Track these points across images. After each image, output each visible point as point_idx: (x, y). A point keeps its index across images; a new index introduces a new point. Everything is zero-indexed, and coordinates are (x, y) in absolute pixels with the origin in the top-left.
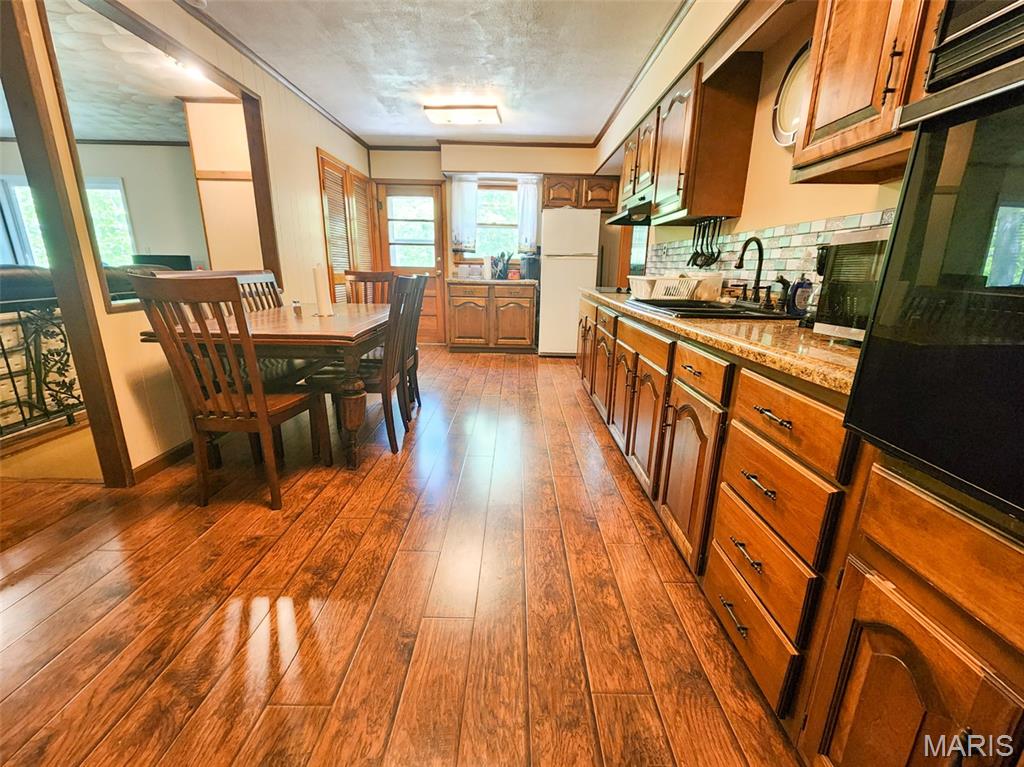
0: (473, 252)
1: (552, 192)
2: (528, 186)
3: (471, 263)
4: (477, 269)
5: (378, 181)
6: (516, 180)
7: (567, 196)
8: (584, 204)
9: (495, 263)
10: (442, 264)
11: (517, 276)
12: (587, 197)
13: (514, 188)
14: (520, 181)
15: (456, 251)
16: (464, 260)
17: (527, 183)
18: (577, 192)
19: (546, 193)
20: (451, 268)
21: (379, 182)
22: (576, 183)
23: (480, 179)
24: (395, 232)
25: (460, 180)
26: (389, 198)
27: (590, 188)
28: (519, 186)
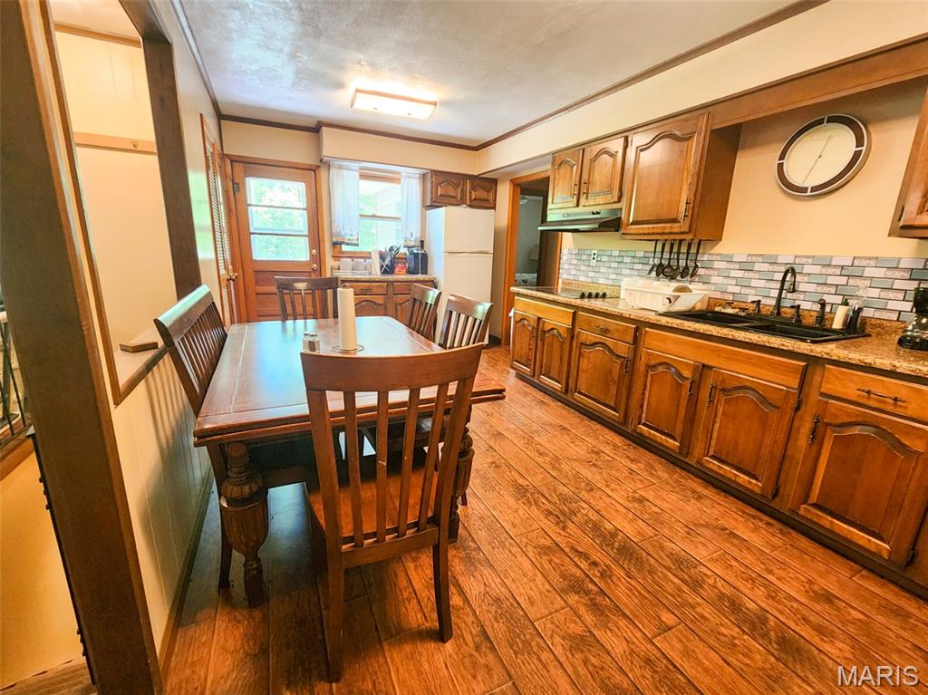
0: (357, 245)
1: (439, 188)
2: (411, 180)
3: (352, 256)
4: (360, 263)
5: (233, 158)
6: (399, 173)
7: (453, 194)
8: (468, 203)
9: (382, 257)
10: (318, 258)
11: (404, 271)
12: (470, 196)
13: (396, 180)
14: (404, 174)
15: (335, 244)
16: (343, 253)
17: (410, 177)
18: (462, 191)
19: (434, 189)
20: (329, 262)
21: (234, 160)
22: (461, 183)
23: (361, 168)
24: (258, 218)
25: (340, 167)
26: (247, 179)
27: (473, 188)
28: (402, 179)
